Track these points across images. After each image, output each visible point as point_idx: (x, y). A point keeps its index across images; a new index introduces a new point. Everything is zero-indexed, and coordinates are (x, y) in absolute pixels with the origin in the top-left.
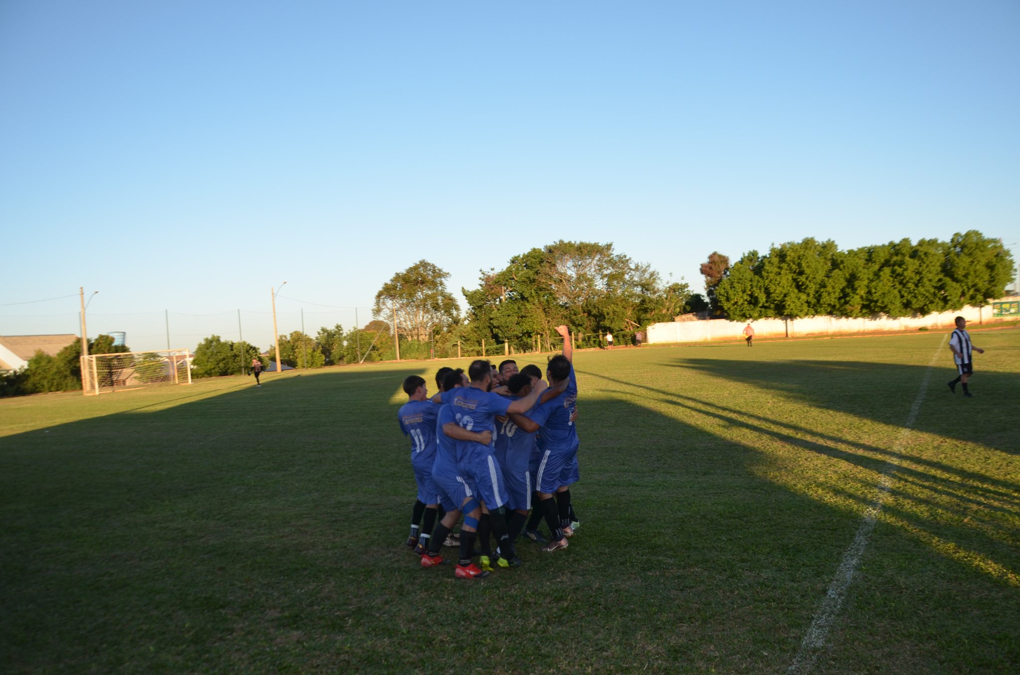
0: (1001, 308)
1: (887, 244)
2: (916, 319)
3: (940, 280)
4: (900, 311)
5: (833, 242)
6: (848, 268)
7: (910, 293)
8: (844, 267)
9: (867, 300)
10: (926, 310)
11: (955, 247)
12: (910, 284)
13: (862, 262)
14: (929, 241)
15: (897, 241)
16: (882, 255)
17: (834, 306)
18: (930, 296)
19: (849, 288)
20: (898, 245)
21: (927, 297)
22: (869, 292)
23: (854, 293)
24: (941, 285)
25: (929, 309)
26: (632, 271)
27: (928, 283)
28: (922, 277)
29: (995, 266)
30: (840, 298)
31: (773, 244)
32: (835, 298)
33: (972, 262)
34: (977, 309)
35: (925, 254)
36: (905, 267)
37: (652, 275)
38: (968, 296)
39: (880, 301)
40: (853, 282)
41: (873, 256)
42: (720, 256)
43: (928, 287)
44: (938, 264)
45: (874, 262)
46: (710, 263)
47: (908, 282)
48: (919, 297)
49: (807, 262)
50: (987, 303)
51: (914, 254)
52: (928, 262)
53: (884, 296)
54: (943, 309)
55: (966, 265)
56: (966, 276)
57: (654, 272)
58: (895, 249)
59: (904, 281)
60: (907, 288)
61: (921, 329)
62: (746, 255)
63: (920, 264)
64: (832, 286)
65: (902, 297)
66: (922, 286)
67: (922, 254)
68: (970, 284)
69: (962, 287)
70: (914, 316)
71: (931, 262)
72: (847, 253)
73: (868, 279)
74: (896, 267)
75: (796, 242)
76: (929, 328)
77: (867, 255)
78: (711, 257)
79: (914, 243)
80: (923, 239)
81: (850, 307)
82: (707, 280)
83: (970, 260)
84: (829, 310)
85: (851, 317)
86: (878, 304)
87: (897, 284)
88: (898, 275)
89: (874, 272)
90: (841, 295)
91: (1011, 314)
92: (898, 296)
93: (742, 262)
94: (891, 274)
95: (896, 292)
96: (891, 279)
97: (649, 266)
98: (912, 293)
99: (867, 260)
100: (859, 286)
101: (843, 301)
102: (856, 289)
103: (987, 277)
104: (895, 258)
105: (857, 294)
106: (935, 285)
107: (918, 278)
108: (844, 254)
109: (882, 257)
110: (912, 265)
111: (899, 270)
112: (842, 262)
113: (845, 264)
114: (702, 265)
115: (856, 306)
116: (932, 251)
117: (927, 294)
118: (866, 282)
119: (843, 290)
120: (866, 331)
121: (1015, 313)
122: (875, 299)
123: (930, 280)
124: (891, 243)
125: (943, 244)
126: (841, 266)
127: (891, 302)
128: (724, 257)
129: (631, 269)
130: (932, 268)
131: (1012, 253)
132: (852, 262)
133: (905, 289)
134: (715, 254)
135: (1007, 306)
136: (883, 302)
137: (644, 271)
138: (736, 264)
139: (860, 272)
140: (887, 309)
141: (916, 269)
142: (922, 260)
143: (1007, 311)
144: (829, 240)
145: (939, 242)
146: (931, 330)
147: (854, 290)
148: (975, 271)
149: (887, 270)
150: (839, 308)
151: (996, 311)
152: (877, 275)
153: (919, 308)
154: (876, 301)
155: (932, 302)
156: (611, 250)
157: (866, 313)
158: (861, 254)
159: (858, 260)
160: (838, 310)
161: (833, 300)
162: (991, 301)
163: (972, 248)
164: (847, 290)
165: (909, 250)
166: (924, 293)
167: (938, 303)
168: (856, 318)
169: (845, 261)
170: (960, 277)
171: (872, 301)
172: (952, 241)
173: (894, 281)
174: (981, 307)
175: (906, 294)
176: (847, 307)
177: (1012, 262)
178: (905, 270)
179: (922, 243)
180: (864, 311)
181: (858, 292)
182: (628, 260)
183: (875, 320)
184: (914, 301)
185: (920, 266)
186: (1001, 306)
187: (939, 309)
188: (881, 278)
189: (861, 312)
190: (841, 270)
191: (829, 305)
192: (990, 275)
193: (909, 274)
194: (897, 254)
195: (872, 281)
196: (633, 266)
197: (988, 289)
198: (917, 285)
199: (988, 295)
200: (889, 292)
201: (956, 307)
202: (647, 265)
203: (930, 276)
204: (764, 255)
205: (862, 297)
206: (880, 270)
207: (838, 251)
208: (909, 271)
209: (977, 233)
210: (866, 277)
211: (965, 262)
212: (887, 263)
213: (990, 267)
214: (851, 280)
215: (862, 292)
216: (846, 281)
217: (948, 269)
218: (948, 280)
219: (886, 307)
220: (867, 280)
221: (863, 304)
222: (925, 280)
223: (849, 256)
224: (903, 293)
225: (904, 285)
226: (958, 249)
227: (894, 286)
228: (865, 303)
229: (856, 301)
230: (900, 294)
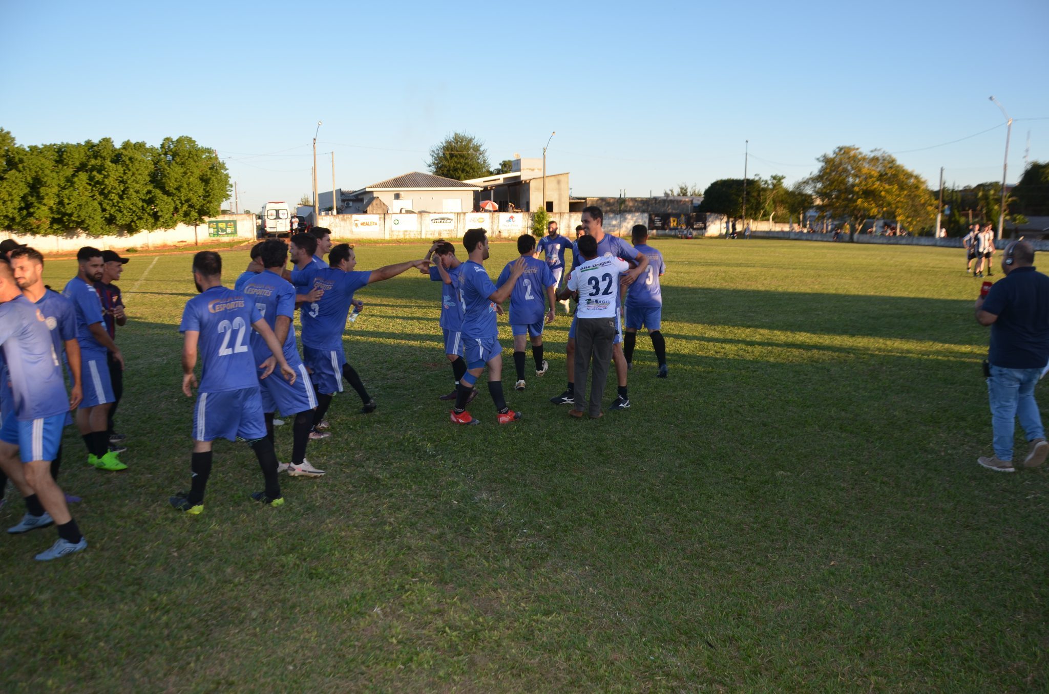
0: (217, 228)
1: (83, 143)
2: (123, 238)
3: (149, 192)
4: (102, 228)
6: (30, 169)
7: (113, 205)
8: (23, 167)
9: (59, 212)
10: (134, 227)
11: (166, 154)
12: (113, 195)
13: (49, 164)
14: (135, 145)
15: (96, 141)
16: (77, 156)
17: (13, 219)
18: (137, 210)
19: (32, 196)
20: (98, 145)
21: (134, 212)
22: (61, 203)
23: (40, 203)
24: (150, 198)
25: (137, 227)
27: (134, 195)
28: (128, 188)
29: (210, 179)
30: (21, 209)
32: (14, 209)
33: (185, 173)
34: (193, 227)
35: (130, 159)
36: (106, 173)
38: (181, 213)
39: (75, 215)
40: (39, 188)
41: (64, 156)
43: (134, 200)
44: (147, 173)
45: (67, 164)
47: (109, 192)
48: (125, 212)
50: (202, 221)
51: (117, 158)
52: (134, 170)
53: (81, 209)
54: (154, 226)
55: (178, 176)
56: (178, 189)
58: (94, 150)
59: (106, 191)
60: (110, 200)
61: (128, 250)
63: (124, 170)
64: (7, 191)
65: (104, 210)
66: (127, 198)
67: (126, 159)
68: (183, 199)
69: (175, 202)
70: (120, 234)
71: (137, 170)
72: (28, 149)
73: (59, 185)
74: (95, 173)
76: (139, 249)
77: (57, 154)
79: (118, 145)
80: (129, 141)
81: (35, 221)
83: (182, 170)
84: (6, 224)
85: (38, 233)
86: (73, 218)
87: (97, 194)
88: (98, 182)
89: (66, 177)
90: (23, 205)
91: (227, 234)
92: (99, 210)
94: (88, 181)
95: (96, 204)
96: (89, 187)
98: (115, 206)
99: (57, 161)
100: (47, 194)
101: (25, 212)
102: (43, 198)
103: (201, 192)
104: (93, 162)
105: (45, 205)
106: (144, 198)
107: (122, 189)
108: (24, 150)
109: (77, 159)
110: (114, 171)
111: (99, 177)
112: (21, 161)
113: (25, 164)
115: (44, 220)
116: (138, 156)
117: (134, 208)
118: (55, 190)
119: (24, 198)
120: (60, 252)
121: (232, 233)
122: (69, 212)
123: (137, 192)
124: (88, 142)
125: (152, 149)
126: (20, 166)
127: (89, 217)
130: (140, 177)
131: (227, 166)
132: (34, 161)
133: (106, 201)
135: (223, 225)
136: (79, 216)
139: (46, 175)
140: (86, 226)
141: (120, 177)
142: (127, 166)
143: (223, 230)
145: (147, 146)
146: (141, 252)
147: (40, 198)
148: (188, 185)
149: (83, 176)
150: (21, 221)
151: (212, 231)
152: (70, 181)
153: (126, 224)
154: (71, 215)
155: (140, 218)
157: (57, 229)
158: (49, 153)
159: (43, 160)
160: (19, 224)
161: (11, 210)
162: (206, 219)
163: (184, 156)
164: (30, 198)
165: (110, 152)
166: (131, 206)
167: (147, 220)
168: (45, 235)
169: (25, 160)
170: (172, 190)
171: (65, 214)
172: (163, 146)
173: (92, 190)
174: (197, 225)
175: (108, 208)
176: (32, 220)
177: (227, 176)
178: (106, 177)
179: (126, 145)
180: (56, 226)
181: (45, 201)
183: (71, 238)
184: (119, 216)
185: (125, 173)
186: (217, 225)
187: (149, 226)
188: (76, 186)
189: (51, 228)
190: (20, 171)
191: (6, 216)
192: (204, 189)
193: (111, 182)
194: (96, 157)
195: (64, 188)
197: (202, 206)
198: (121, 197)
199: (203, 212)
200: (87, 203)
201: (168, 225)
203: (137, 187)
205: (51, 209)
206: (74, 175)
207: (15, 146)
208: (111, 179)
209: (190, 140)
210: (55, 182)
211: (177, 173)
212: (82, 167)
213: (205, 180)
214: (36, 185)
215: (51, 202)
216: (29, 186)
217: (157, 179)
218: (158, 192)
219: (83, 222)
220: (56, 187)
221: (53, 218)
222: (131, 190)
223: (31, 154)
224: (105, 205)
225: (106, 196)
226: (169, 157)
227: (92, 197)
228: (56, 216)
229: (43, 212)
230: (101, 207)
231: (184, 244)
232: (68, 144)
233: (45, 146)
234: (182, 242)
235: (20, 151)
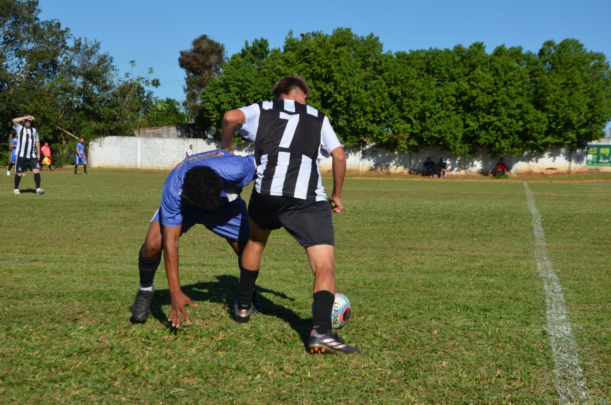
0: (598, 154)
1: (451, 49)
3: (520, 107)
5: (377, 38)
9: (418, 127)
11: (544, 61)
14: (510, 50)
16: (444, 63)
18: (504, 128)
20: (467, 51)
21: (500, 129)
22: (422, 117)
23: (401, 116)
24: (520, 114)
26: (68, 52)
27: (503, 110)
28: (497, 101)
29: (596, 92)
30: (380, 123)
31: (291, 33)
32: (373, 122)
33: (566, 84)
35: (504, 67)
36: (474, 84)
37: (103, 59)
38: (555, 133)
39: (436, 130)
41: (431, 64)
42: (211, 42)
44: (520, 83)
46: (196, 51)
49: (339, 64)
50: (580, 145)
51: (488, 66)
52: (506, 80)
57: (105, 56)
58: (463, 57)
62: (251, 45)
67: (498, 67)
72: (395, 56)
75: (324, 33)
77: (424, 61)
78: (196, 42)
80: (503, 46)
82: (189, 77)
83: (563, 81)
93: (243, 54)
95: (458, 118)
97: (97, 46)
99: (422, 69)
104: (461, 70)
105: (405, 118)
106: (513, 113)
107: (491, 101)
108: (391, 57)
109: (443, 67)
110: (484, 81)
111: (466, 88)
112: (388, 68)
114: (182, 53)
115: (402, 134)
116: (513, 63)
117: (501, 125)
118: (418, 102)
119: (385, 111)
122: (429, 126)
124: (457, 48)
125: (528, 57)
128: (217, 45)
129: (67, 48)
132: (401, 69)
134: (204, 37)
135: (606, 151)
137: (90, 53)
138: (234, 57)
143: (605, 157)
144: (372, 35)
145: (524, 52)
150: (377, 136)
151: (590, 157)
156: (36, 11)
157: (413, 146)
158: (415, 60)
159: (409, 68)
163: (567, 64)
165: (481, 59)
169: (392, 68)
170: (548, 105)
171: (424, 129)
172: (542, 52)
179: (499, 51)
180: (412, 142)
182: (62, 33)
186: (598, 151)
189: (408, 143)
191: (365, 130)
194: (464, 64)
196: (70, 43)
202: (93, 43)
203: (508, 100)
204: (277, 48)
205: (410, 123)
206: (439, 85)
207: (383, 53)
208: (479, 90)
209: (576, 44)
210: (419, 93)
211: (556, 84)
212: (449, 76)
213: (590, 93)
214: (399, 97)
215: (412, 115)
216: (391, 97)
218: (530, 107)
219: (443, 138)
223: (398, 61)
224: (468, 120)
226: (548, 65)
228: (415, 131)
230: (464, 122)
231: (553, 171)
232: (436, 50)
233: (413, 53)
234: (552, 169)
235: (388, 57)
